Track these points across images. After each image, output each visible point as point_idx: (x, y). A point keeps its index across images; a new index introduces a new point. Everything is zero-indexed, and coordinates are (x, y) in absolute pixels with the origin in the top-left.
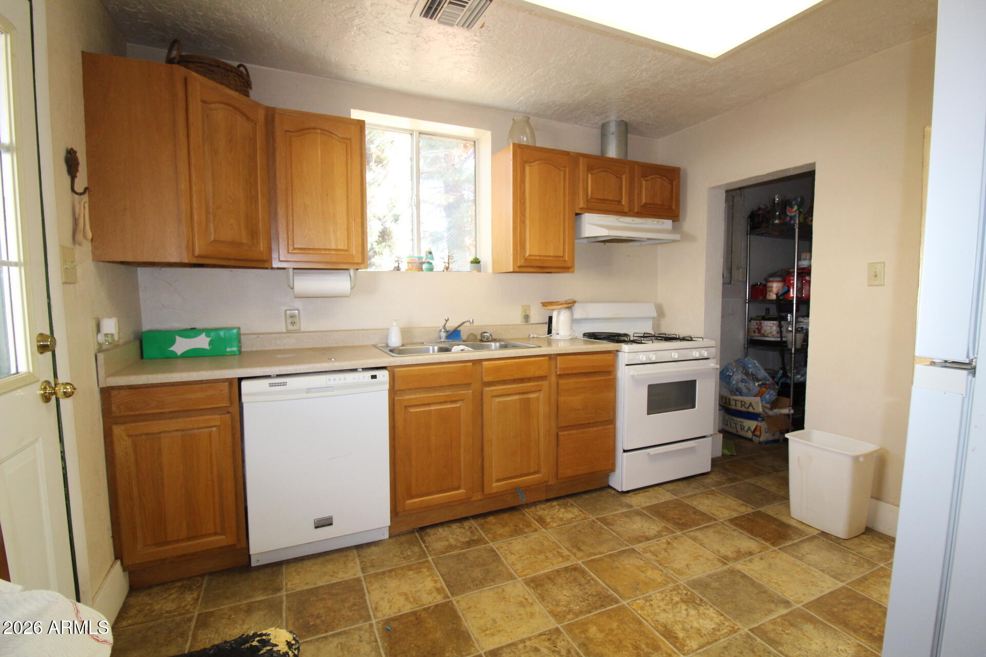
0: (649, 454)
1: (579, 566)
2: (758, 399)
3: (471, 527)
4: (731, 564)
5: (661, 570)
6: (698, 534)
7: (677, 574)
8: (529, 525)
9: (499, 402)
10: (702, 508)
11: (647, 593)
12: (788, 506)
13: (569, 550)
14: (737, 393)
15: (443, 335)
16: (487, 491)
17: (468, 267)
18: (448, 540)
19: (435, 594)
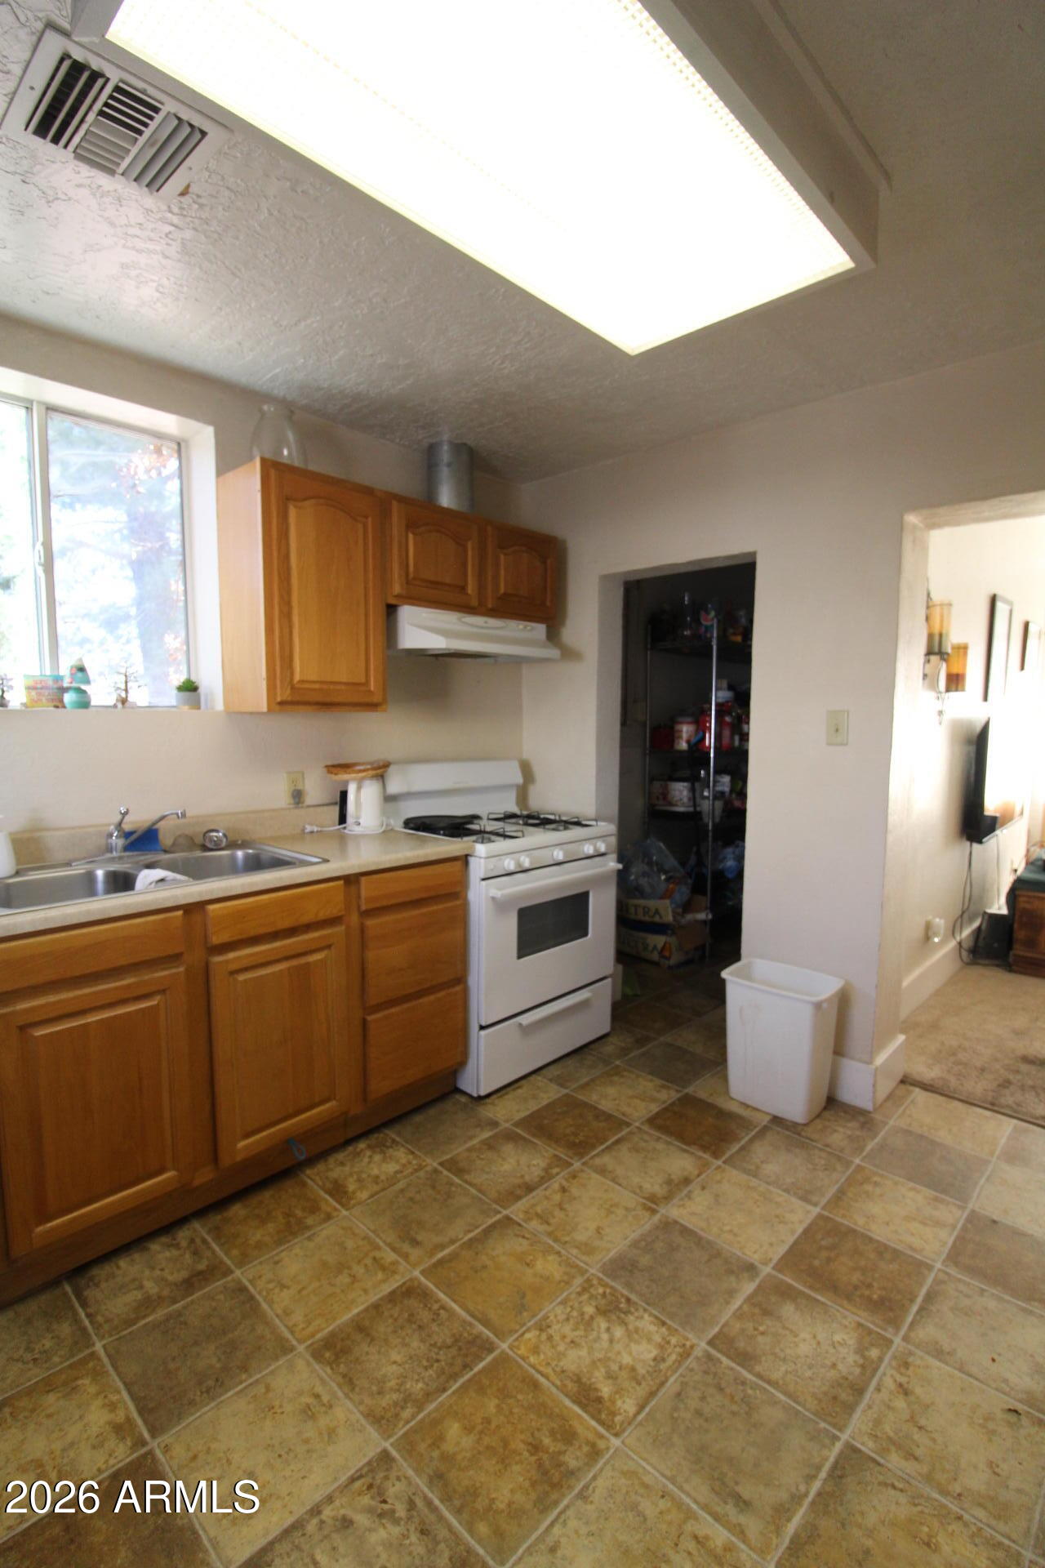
0: (520, 1025)
1: (416, 1283)
2: (667, 902)
3: (192, 1241)
4: (663, 1210)
5: (558, 1253)
6: (606, 1160)
7: (584, 1254)
8: (314, 1209)
9: (245, 981)
10: (606, 1105)
11: (541, 1310)
12: (725, 1079)
13: (394, 1249)
14: (637, 893)
15: (117, 842)
16: (226, 1161)
17: (171, 698)
18: (141, 1287)
19: (112, 1442)
